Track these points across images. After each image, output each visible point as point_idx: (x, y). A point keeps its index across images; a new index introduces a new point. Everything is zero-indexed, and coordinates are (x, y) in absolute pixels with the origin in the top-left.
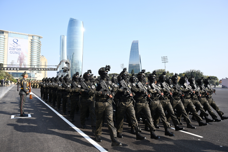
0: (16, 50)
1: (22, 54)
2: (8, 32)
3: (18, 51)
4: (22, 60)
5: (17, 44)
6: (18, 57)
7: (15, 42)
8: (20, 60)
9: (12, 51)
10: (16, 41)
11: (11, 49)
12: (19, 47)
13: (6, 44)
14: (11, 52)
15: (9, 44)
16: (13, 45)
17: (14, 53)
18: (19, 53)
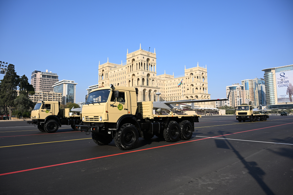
0: (284, 83)
1: (290, 85)
2: (274, 69)
3: (286, 84)
4: (291, 91)
5: (284, 77)
6: (287, 89)
7: (282, 76)
8: (289, 92)
9: (281, 84)
10: (282, 74)
11: (279, 83)
12: (286, 80)
13: (274, 79)
14: (280, 86)
15: (277, 79)
16: (281, 79)
17: (282, 86)
18: (287, 85)
